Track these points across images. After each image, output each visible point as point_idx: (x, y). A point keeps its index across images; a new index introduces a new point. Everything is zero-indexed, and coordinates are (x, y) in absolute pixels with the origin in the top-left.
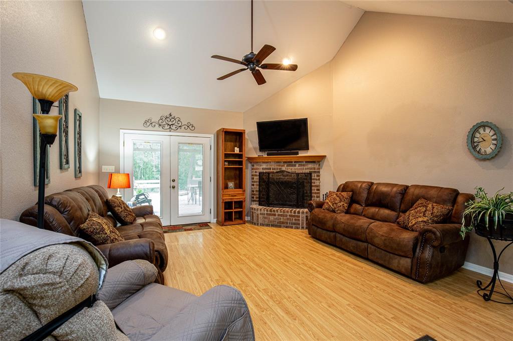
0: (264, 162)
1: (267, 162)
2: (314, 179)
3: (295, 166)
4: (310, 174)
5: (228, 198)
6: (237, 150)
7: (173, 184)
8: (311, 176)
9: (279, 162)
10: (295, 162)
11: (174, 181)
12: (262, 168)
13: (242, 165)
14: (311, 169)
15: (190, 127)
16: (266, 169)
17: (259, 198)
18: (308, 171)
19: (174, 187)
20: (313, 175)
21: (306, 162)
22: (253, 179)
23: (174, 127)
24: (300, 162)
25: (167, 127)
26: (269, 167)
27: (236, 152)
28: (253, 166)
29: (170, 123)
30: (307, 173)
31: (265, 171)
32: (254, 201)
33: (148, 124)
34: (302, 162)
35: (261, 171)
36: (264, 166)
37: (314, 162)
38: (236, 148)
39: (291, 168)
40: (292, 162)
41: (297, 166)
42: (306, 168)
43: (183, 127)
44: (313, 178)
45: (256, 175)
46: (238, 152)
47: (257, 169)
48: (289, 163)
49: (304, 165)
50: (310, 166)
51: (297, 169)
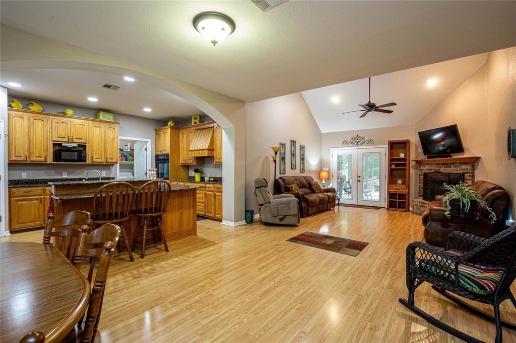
0: (427, 164)
1: (429, 164)
2: (467, 179)
3: (451, 167)
4: (463, 174)
5: (393, 191)
6: (402, 156)
7: (359, 179)
8: (464, 176)
9: (438, 164)
10: (451, 164)
11: (360, 177)
12: (426, 169)
13: (406, 167)
14: (464, 170)
15: (371, 142)
16: (429, 170)
17: (423, 193)
18: (461, 172)
19: (359, 181)
20: (466, 175)
21: (460, 163)
22: (420, 178)
23: (360, 143)
24: (455, 163)
25: (356, 144)
26: (431, 168)
27: (401, 157)
28: (420, 167)
29: (358, 141)
30: (461, 174)
31: (428, 172)
32: (420, 196)
33: (345, 143)
34: (456, 163)
35: (426, 171)
36: (427, 167)
37: (466, 163)
38: (401, 154)
39: (448, 168)
40: (448, 164)
41: (452, 167)
42: (459, 169)
43: (366, 143)
44: (465, 178)
45: (422, 175)
46: (403, 157)
47: (422, 170)
48: (446, 165)
49: (458, 167)
50: (464, 167)
51: (453, 170)
